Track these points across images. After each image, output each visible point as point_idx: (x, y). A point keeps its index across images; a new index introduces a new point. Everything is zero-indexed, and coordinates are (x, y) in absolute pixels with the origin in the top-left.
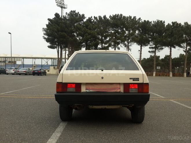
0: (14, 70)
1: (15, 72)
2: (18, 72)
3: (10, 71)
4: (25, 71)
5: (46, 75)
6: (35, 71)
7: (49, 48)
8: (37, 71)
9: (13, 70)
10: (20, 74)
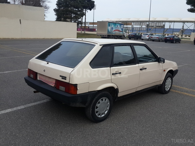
0: (149, 36)
1: (150, 38)
2: (151, 38)
3: (144, 37)
4: (158, 37)
5: (179, 43)
6: (168, 38)
7: (189, 12)
8: (169, 38)
9: (147, 36)
10: (153, 40)
